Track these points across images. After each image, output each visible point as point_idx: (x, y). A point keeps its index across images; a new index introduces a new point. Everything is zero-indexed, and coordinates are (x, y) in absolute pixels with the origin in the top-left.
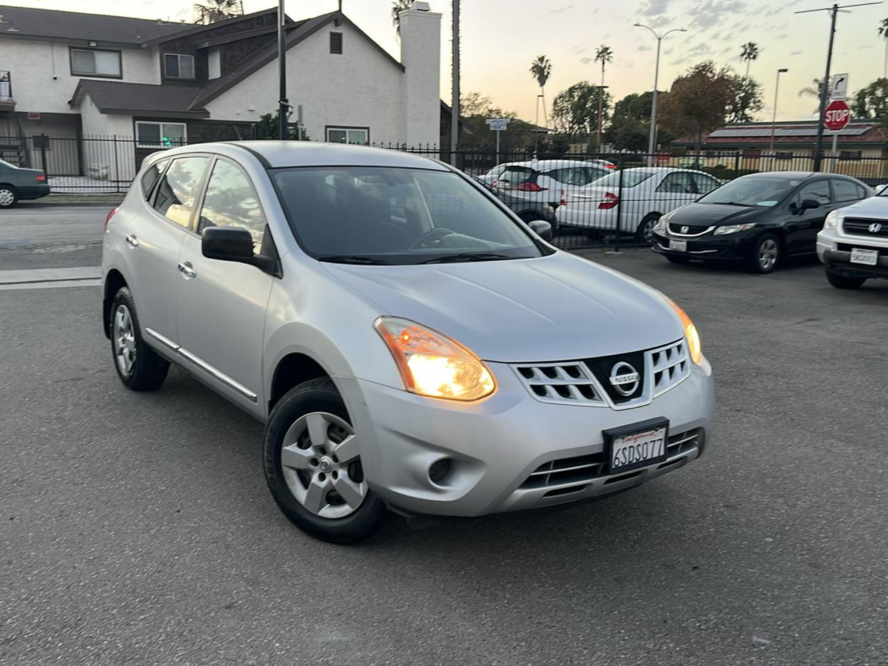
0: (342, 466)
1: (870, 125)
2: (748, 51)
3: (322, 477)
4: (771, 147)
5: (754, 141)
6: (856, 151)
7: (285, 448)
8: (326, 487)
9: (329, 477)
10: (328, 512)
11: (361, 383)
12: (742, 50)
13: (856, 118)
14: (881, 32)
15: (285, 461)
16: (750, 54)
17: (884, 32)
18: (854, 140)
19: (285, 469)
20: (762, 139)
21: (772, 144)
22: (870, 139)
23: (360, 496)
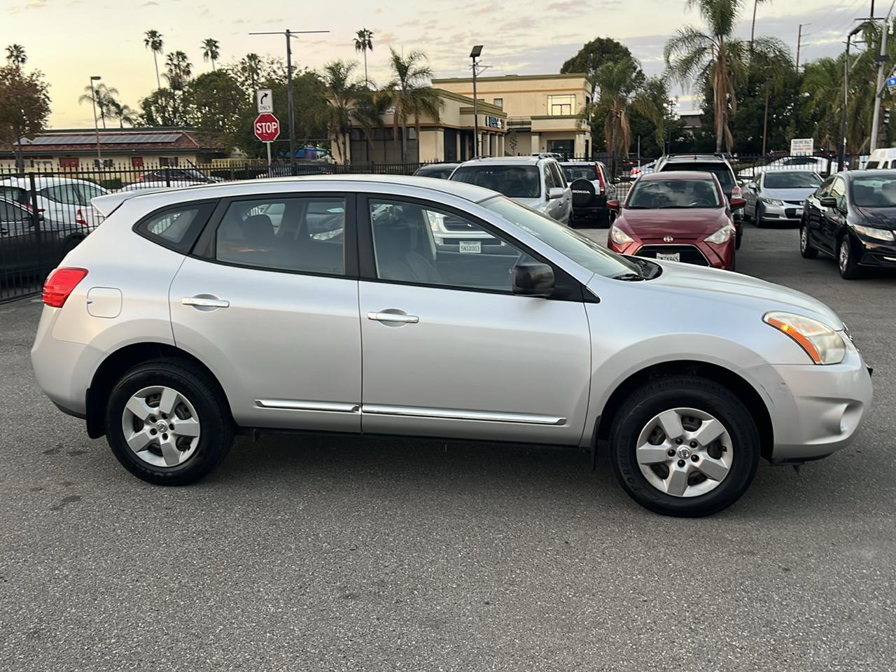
0: (702, 449)
1: (180, 133)
2: (15, 54)
3: (681, 464)
4: (99, 153)
5: (69, 149)
6: (173, 157)
7: (640, 448)
8: (688, 471)
9: (689, 462)
10: (691, 492)
11: (777, 368)
12: (8, 53)
13: (146, 126)
14: (147, 44)
15: (640, 459)
16: (17, 57)
17: (150, 44)
18: (169, 147)
19: (641, 467)
20: (78, 146)
21: (99, 152)
22: (183, 146)
23: (726, 469)
